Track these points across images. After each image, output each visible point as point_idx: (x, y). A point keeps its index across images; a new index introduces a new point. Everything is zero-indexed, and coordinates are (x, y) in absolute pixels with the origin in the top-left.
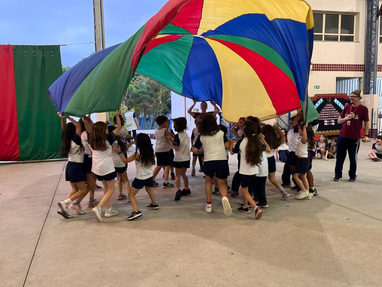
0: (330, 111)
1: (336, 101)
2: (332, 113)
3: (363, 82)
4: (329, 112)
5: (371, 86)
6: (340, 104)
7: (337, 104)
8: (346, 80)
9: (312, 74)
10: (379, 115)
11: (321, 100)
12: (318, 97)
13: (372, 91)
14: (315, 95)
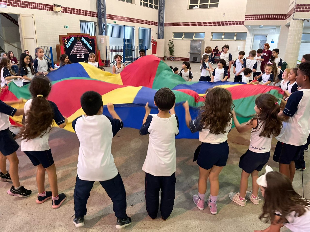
1: (83, 39)
2: (81, 49)
3: (97, 25)
4: (79, 48)
5: (103, 29)
6: (86, 42)
7: (84, 42)
8: (86, 23)
9: (61, 15)
10: (110, 50)
11: (73, 39)
12: (70, 36)
13: (105, 33)
14: (68, 33)
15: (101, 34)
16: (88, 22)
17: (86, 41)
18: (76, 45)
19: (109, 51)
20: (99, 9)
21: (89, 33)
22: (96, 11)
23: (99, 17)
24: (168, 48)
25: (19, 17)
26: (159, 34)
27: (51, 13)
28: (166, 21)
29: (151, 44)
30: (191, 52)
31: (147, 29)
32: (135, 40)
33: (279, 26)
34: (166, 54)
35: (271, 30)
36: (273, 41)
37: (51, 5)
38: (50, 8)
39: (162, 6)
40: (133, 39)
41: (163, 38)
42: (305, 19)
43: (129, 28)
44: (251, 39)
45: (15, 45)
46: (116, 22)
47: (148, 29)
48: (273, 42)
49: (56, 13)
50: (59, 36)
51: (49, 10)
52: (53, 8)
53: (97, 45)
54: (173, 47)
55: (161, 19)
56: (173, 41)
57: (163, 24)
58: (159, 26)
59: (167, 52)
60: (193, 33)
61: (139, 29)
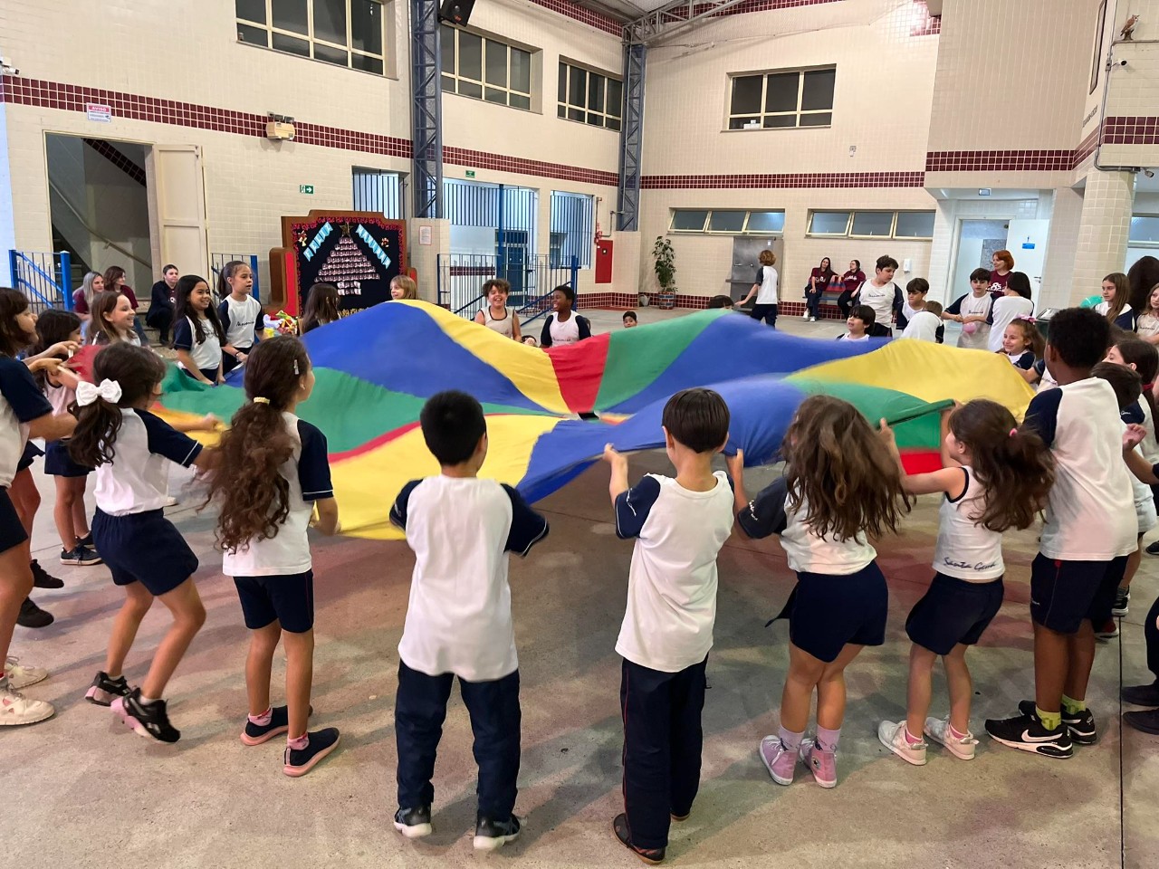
0: (349, 257)
1: (360, 230)
2: (354, 263)
3: (409, 184)
5: (429, 199)
6: (370, 240)
7: (363, 239)
8: (374, 177)
9: (291, 151)
10: (451, 269)
11: (327, 228)
12: (319, 218)
13: (434, 212)
14: (311, 211)
15: (422, 214)
16: (380, 172)
17: (370, 236)
18: (336, 251)
19: (448, 270)
20: (417, 131)
21: (380, 210)
22: (408, 138)
23: (418, 157)
24: (652, 262)
25: (148, 154)
26: (620, 216)
27: (259, 143)
28: (646, 170)
29: (594, 248)
30: (735, 278)
31: (579, 197)
32: (538, 234)
33: (1049, 192)
34: (646, 287)
35: (1022, 204)
36: (1031, 242)
37: (259, 117)
38: (257, 126)
39: (635, 118)
40: (531, 230)
41: (635, 228)
42: (1138, 169)
43: (516, 192)
44: (950, 235)
45: (129, 247)
46: (473, 174)
47: (584, 197)
48: (1032, 247)
49: (276, 144)
50: (282, 217)
51: (253, 134)
52: (265, 126)
53: (408, 251)
54: (670, 261)
55: (629, 161)
56: (670, 238)
57: (638, 180)
58: (622, 188)
59: (648, 276)
60: (742, 212)
61: (553, 197)
